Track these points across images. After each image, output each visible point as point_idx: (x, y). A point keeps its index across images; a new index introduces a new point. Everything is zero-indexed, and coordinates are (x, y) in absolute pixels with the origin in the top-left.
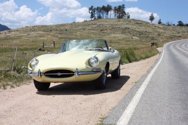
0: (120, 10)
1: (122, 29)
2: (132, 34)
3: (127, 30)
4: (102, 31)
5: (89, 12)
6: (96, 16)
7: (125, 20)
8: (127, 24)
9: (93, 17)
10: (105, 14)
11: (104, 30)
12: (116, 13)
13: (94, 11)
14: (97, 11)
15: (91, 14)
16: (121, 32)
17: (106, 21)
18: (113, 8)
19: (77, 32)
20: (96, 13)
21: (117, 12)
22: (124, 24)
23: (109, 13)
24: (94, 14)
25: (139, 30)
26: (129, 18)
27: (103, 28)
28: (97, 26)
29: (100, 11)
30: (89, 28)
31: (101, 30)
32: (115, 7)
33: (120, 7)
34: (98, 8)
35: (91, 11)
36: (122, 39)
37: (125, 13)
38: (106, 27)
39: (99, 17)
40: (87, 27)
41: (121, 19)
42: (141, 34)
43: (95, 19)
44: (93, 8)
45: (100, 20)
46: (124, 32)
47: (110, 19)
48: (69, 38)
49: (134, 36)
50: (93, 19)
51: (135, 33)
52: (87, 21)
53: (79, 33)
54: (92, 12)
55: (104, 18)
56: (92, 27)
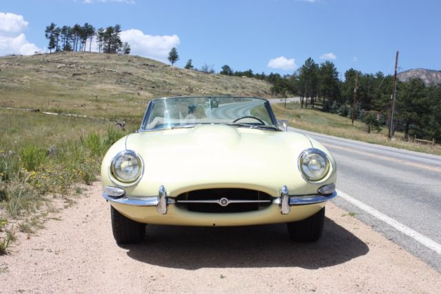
0: (111, 38)
1: (118, 74)
2: (137, 87)
3: (127, 78)
4: (77, 77)
5: (47, 36)
6: (61, 44)
7: (121, 57)
8: (126, 65)
9: (53, 47)
10: (79, 42)
11: (80, 74)
12: (103, 42)
13: (57, 35)
14: (63, 35)
15: (49, 40)
16: (116, 80)
17: (81, 57)
18: (96, 31)
19: (22, 76)
20: (60, 38)
21: (105, 40)
22: (120, 65)
23: (88, 39)
24: (56, 40)
25: (151, 79)
26: (128, 53)
27: (78, 70)
28: (64, 65)
29: (69, 35)
30: (49, 69)
31: (74, 75)
32: (101, 30)
33: (110, 30)
34: (65, 29)
35: (49, 34)
36: (119, 94)
37: (120, 43)
38: (84, 68)
39: (67, 48)
40: (44, 66)
41: (113, 55)
42: (155, 86)
43: (57, 50)
44: (55, 28)
45: (68, 54)
46: (121, 81)
47: (90, 52)
48: (6, 87)
49: (142, 89)
50: (53, 51)
51: (143, 83)
52: (40, 54)
53: (28, 79)
54: (52, 36)
55: (78, 50)
56: (55, 67)
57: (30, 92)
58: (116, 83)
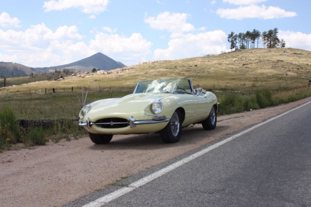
0: (271, 37)
1: (273, 62)
2: (286, 69)
3: (280, 64)
4: (245, 66)
5: (229, 40)
6: (238, 45)
7: (279, 50)
8: (281, 55)
9: (234, 47)
10: (250, 42)
11: (247, 64)
12: (266, 41)
13: (236, 39)
14: (240, 39)
15: (231, 43)
16: (271, 66)
17: (251, 52)
18: (261, 34)
19: (210, 69)
20: (237, 41)
21: (268, 40)
22: (276, 56)
23: (256, 40)
24: (235, 43)
25: (297, 63)
26: (284, 46)
27: (246, 62)
28: (237, 59)
29: (244, 38)
30: (227, 62)
31: (244, 65)
32: (265, 33)
33: (271, 32)
34: (240, 35)
35: (230, 39)
36: (273, 76)
37: (278, 40)
38: (251, 60)
39: (243, 47)
40: (225, 61)
41: (273, 49)
42: (299, 68)
43: (236, 49)
44: (234, 35)
45: (243, 51)
46: (275, 67)
47: (257, 49)
48: (199, 77)
49: (290, 71)
50: (234, 49)
51: (291, 67)
52: (225, 53)
53: (213, 70)
54: (232, 40)
55: (250, 48)
56: (232, 60)
57: (213, 78)
58: (272, 68)
